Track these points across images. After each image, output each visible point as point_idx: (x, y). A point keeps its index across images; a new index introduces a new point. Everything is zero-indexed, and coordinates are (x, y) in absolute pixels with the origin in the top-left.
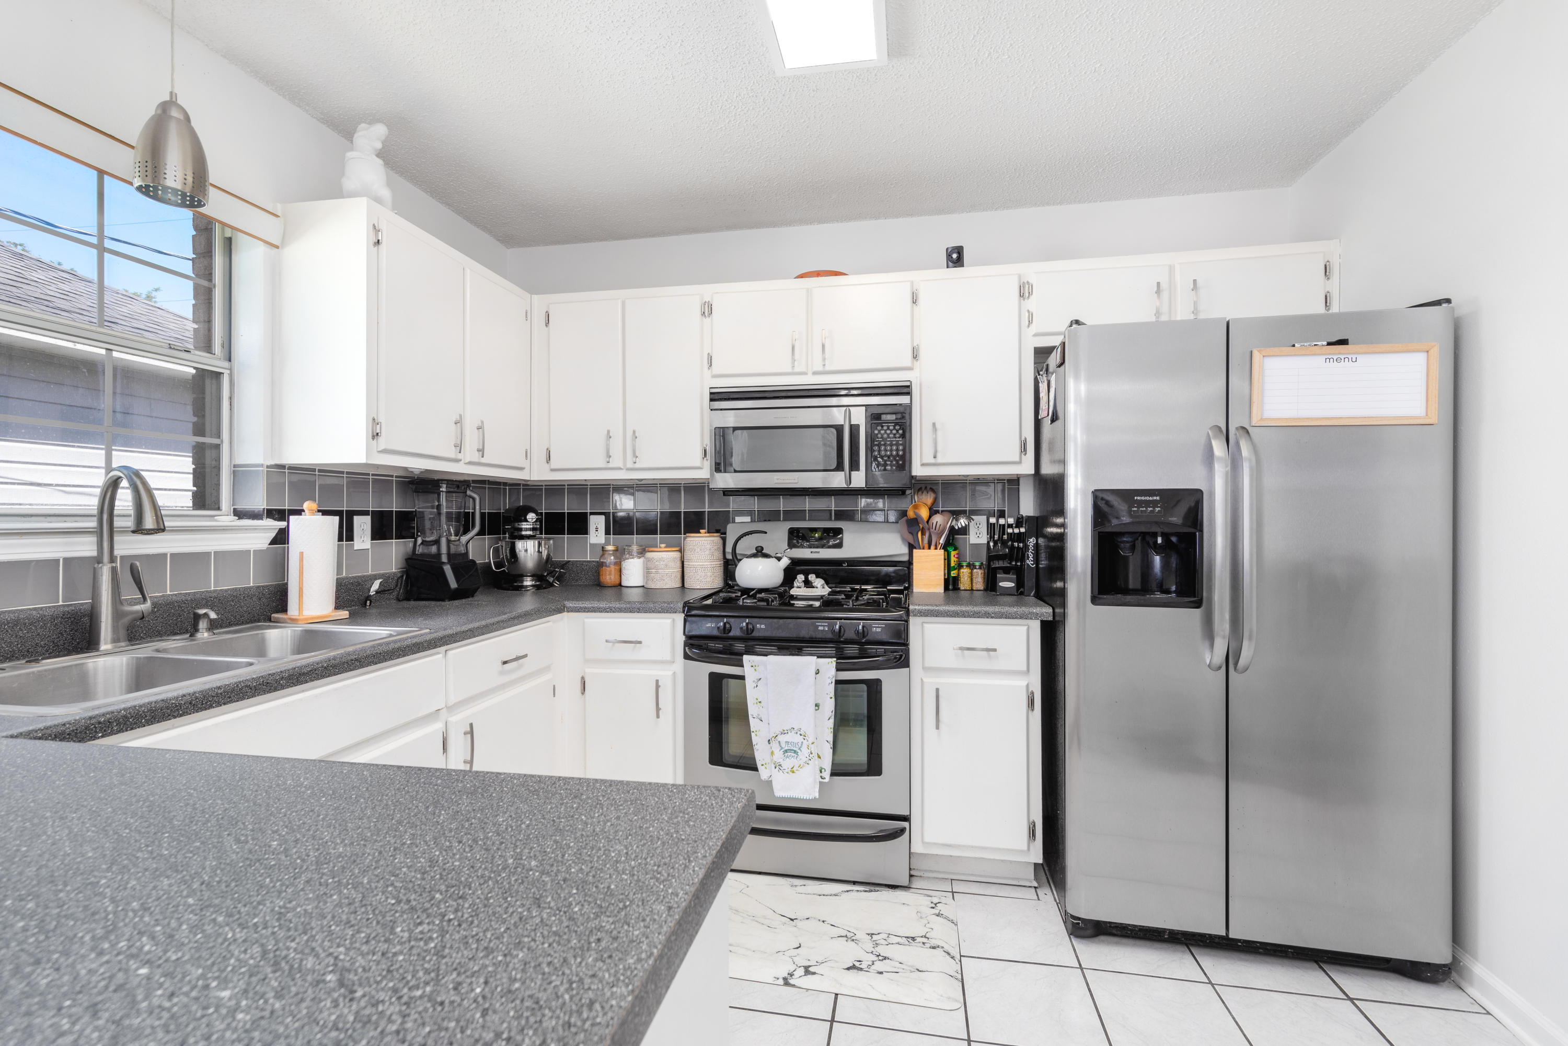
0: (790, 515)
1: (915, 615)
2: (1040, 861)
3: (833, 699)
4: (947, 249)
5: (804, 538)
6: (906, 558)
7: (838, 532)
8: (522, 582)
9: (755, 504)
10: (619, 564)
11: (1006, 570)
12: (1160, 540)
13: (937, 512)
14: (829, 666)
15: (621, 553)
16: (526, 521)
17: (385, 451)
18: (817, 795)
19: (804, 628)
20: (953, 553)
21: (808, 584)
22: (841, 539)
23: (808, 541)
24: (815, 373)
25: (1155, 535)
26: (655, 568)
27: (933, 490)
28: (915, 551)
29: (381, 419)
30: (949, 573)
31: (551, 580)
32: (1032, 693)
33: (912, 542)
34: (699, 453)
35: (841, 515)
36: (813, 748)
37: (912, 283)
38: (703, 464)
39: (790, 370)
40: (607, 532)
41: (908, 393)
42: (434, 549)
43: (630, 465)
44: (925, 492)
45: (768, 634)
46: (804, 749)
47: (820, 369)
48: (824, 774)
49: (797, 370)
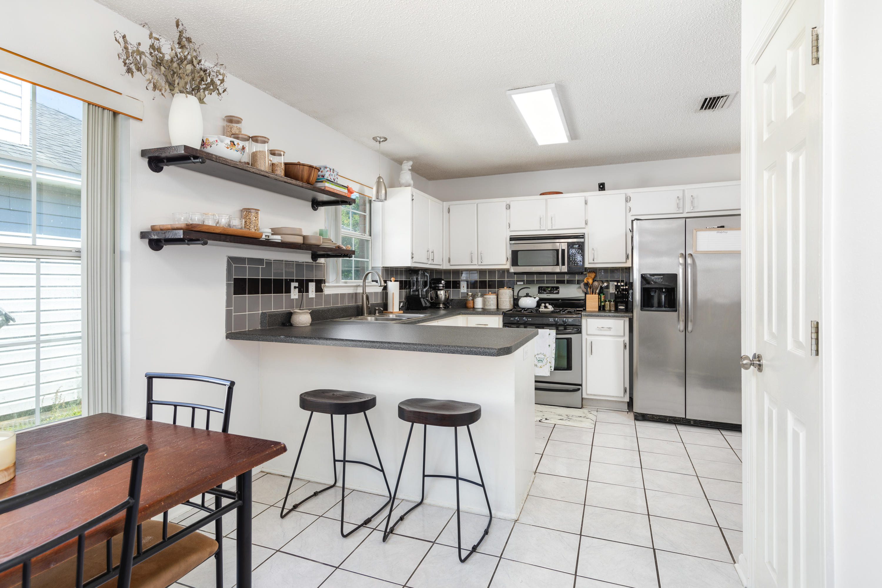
0: (538, 282)
1: (584, 316)
2: (628, 401)
3: (555, 344)
4: (599, 184)
5: (545, 290)
6: (583, 298)
7: (557, 288)
8: (439, 305)
9: (525, 278)
10: (473, 300)
11: (622, 302)
12: (664, 290)
13: (595, 280)
14: (553, 332)
15: (474, 297)
16: (441, 283)
17: (415, 262)
18: (549, 375)
19: (545, 321)
20: (602, 296)
21: (546, 307)
22: (559, 291)
23: (546, 291)
24: (548, 230)
25: (662, 289)
26: (488, 301)
27: (594, 272)
28: (587, 295)
29: (414, 253)
30: (601, 304)
31: (448, 305)
32: (626, 343)
33: (586, 292)
34: (505, 259)
35: (559, 282)
36: (548, 359)
37: (585, 197)
38: (507, 263)
39: (539, 229)
40: (468, 288)
41: (583, 238)
42: (417, 293)
43: (480, 263)
44: (591, 273)
45: (532, 322)
46: (545, 360)
47: (551, 228)
48: (551, 368)
49: (542, 229)
